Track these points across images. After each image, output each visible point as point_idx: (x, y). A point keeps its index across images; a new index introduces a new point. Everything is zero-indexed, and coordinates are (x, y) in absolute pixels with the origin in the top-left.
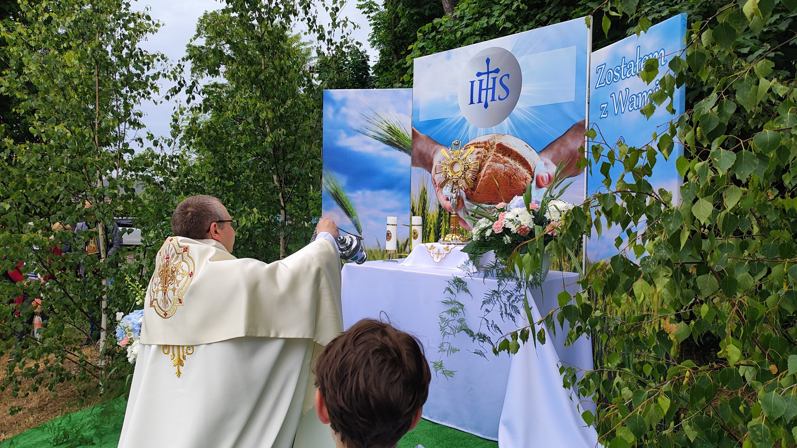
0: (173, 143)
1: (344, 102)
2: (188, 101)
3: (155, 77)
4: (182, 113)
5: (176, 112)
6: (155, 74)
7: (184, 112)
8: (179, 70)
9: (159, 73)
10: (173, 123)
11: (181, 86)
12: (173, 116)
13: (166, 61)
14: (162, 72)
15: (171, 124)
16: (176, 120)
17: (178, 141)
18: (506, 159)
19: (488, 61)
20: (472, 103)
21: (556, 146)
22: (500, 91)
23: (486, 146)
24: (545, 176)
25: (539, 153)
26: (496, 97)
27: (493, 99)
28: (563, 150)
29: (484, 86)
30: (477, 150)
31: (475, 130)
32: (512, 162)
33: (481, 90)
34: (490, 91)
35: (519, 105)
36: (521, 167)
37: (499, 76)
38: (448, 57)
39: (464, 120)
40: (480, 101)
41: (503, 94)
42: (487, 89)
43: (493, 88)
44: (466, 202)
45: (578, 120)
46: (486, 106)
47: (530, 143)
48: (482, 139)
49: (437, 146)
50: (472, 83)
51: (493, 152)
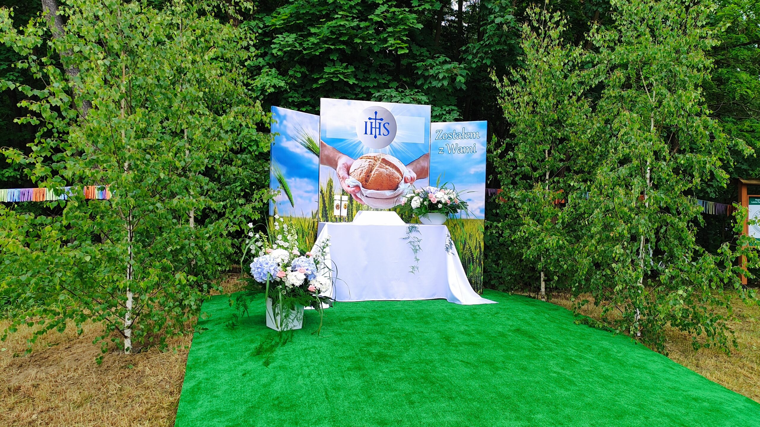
18: (387, 167)
19: (376, 113)
20: (366, 133)
21: (415, 163)
23: (375, 159)
25: (406, 166)
26: (382, 134)
27: (380, 134)
28: (418, 165)
29: (374, 126)
31: (368, 149)
32: (391, 169)
33: (372, 128)
34: (378, 130)
35: (395, 140)
36: (396, 172)
37: (383, 123)
39: (360, 142)
40: (371, 134)
41: (386, 133)
42: (376, 128)
43: (380, 128)
45: (426, 153)
46: (375, 137)
48: (372, 155)
49: (340, 155)
50: (366, 122)
51: (378, 163)
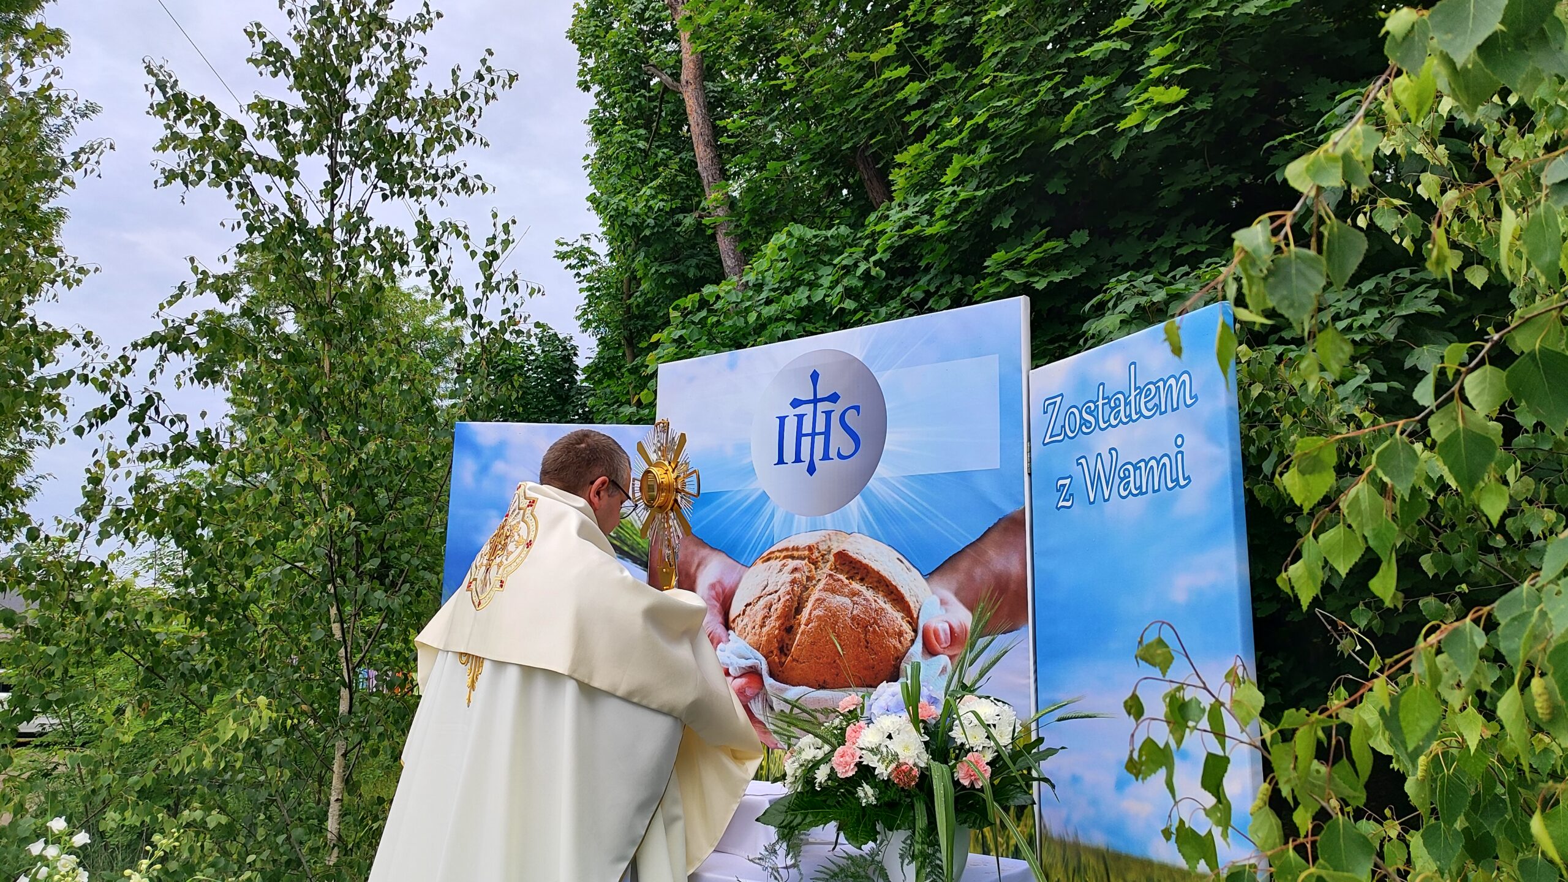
0: (83, 533)
1: (500, 450)
2: (132, 439)
3: (63, 380)
4: (114, 463)
5: (96, 463)
6: (60, 375)
7: (120, 461)
8: (121, 367)
9: (71, 373)
10: (89, 487)
11: (118, 403)
12: (88, 471)
13: (94, 347)
14: (79, 371)
15: (84, 487)
16: (95, 480)
17: (95, 528)
18: (856, 586)
19: (815, 377)
20: (781, 461)
22: (840, 440)
23: (813, 556)
24: (943, 628)
25: (928, 576)
26: (833, 453)
27: (826, 457)
28: (978, 572)
29: (807, 428)
30: (792, 564)
31: (789, 521)
32: (869, 594)
33: (800, 435)
34: (820, 440)
35: (881, 470)
36: (888, 607)
37: (838, 408)
38: (732, 366)
39: (764, 497)
40: (798, 459)
41: (847, 447)
42: (813, 434)
43: (827, 433)
44: (769, 681)
45: (1009, 509)
46: (811, 469)
47: (909, 553)
48: (803, 540)
50: (782, 420)
51: (826, 569)
